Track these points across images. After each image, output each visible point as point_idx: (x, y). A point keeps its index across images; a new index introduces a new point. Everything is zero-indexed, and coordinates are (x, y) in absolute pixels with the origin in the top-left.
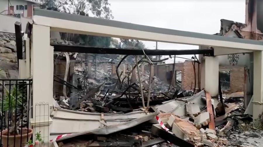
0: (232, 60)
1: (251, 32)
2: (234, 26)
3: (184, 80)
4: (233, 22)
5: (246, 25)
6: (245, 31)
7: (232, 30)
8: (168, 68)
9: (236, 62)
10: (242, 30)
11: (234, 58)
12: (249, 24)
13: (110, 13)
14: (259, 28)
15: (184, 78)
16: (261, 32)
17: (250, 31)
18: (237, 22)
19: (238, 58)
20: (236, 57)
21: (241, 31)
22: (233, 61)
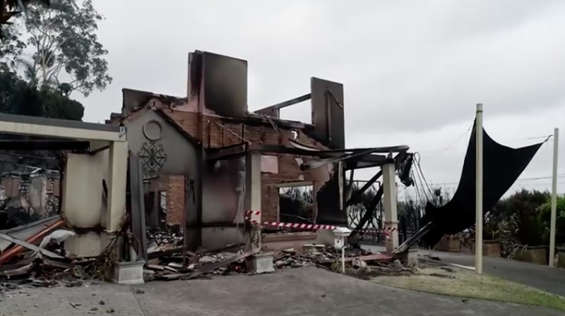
0: (149, 163)
1: (199, 113)
2: (154, 102)
3: (171, 209)
4: (151, 93)
5: (186, 100)
6: (181, 112)
7: (150, 108)
8: (147, 185)
9: (158, 166)
10: (174, 109)
11: (154, 160)
12: (192, 98)
13: (106, 73)
14: (208, 106)
15: (171, 205)
16: (217, 113)
17: (197, 111)
18: (161, 95)
19: (163, 159)
20: (158, 157)
21: (172, 111)
22: (152, 164)
